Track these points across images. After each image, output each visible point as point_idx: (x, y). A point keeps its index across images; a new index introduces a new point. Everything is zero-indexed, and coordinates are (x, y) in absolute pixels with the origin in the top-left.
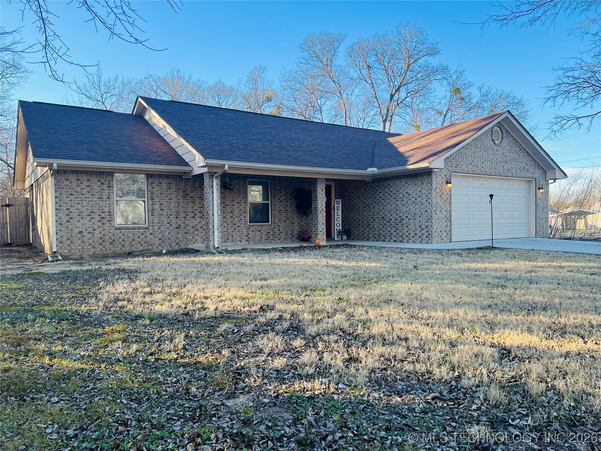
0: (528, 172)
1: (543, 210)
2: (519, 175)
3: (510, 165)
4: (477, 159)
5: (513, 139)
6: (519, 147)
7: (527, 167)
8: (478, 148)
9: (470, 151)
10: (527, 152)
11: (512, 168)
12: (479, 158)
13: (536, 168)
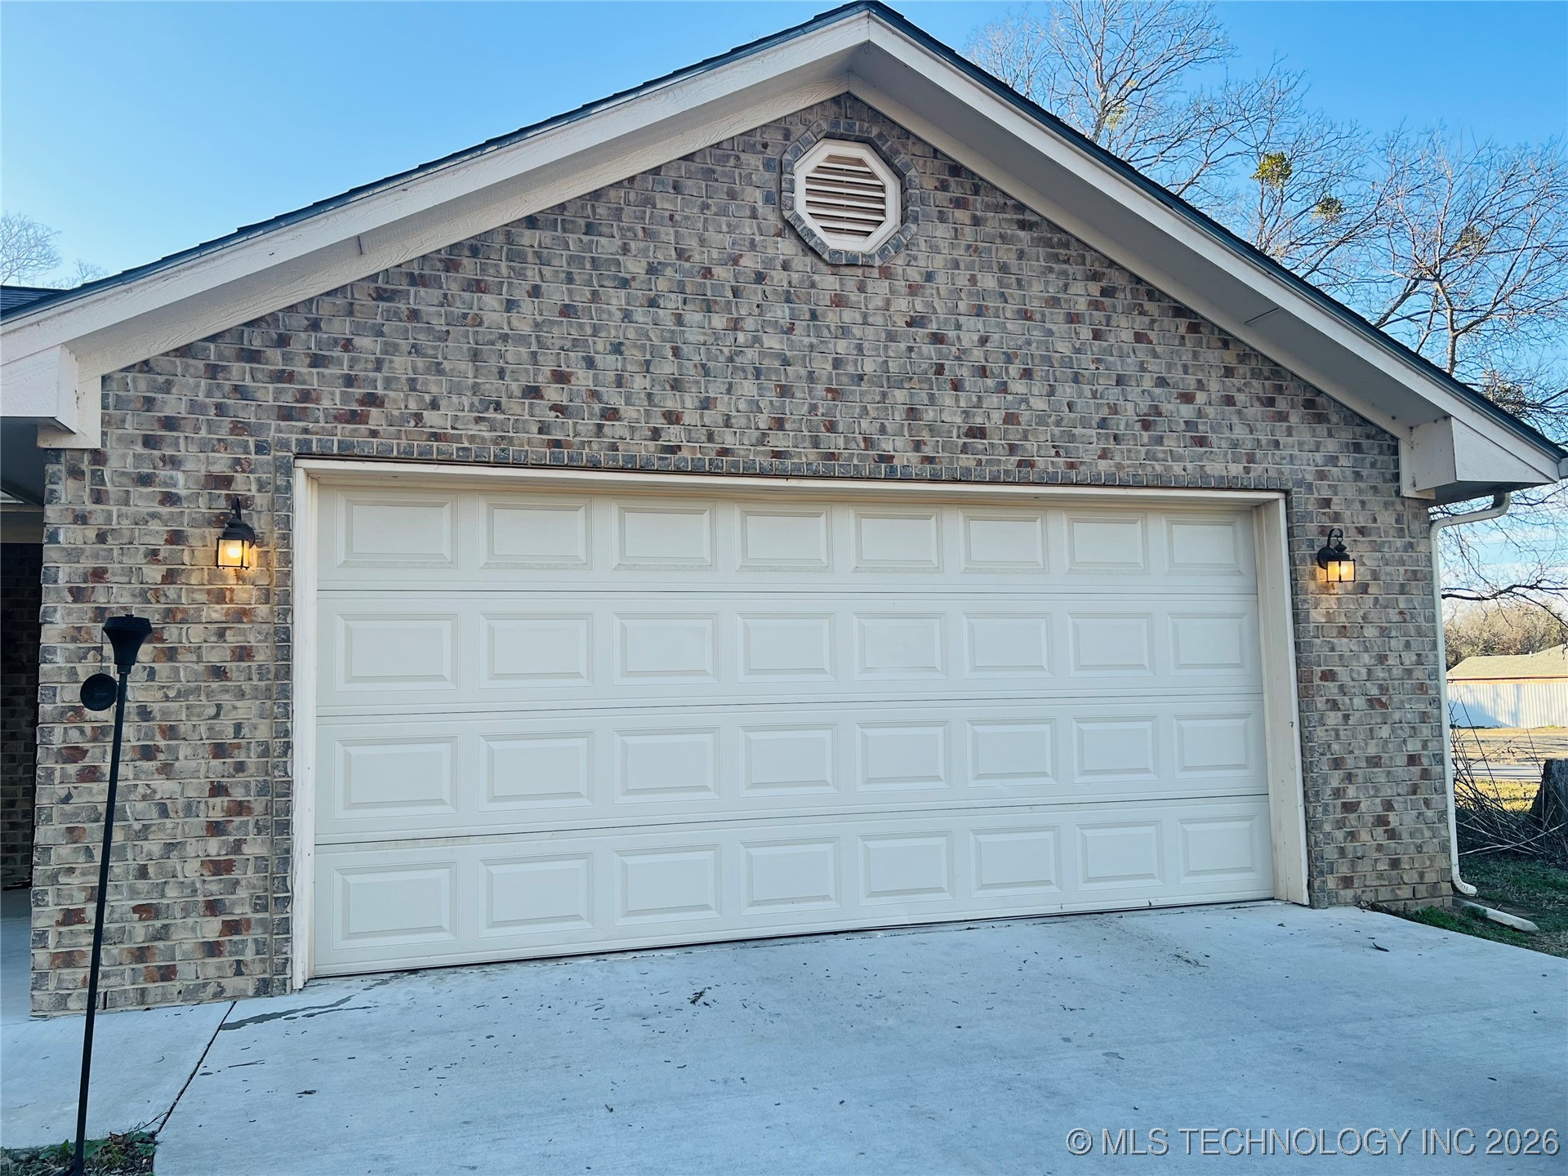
0: (1201, 441)
1: (1373, 703)
2: (1103, 466)
3: (994, 400)
4: (608, 362)
5: (1023, 225)
6: (1095, 277)
7: (1187, 411)
8: (625, 283)
9: (527, 306)
10: (1180, 311)
11: (1011, 419)
12: (634, 355)
13: (1282, 417)
